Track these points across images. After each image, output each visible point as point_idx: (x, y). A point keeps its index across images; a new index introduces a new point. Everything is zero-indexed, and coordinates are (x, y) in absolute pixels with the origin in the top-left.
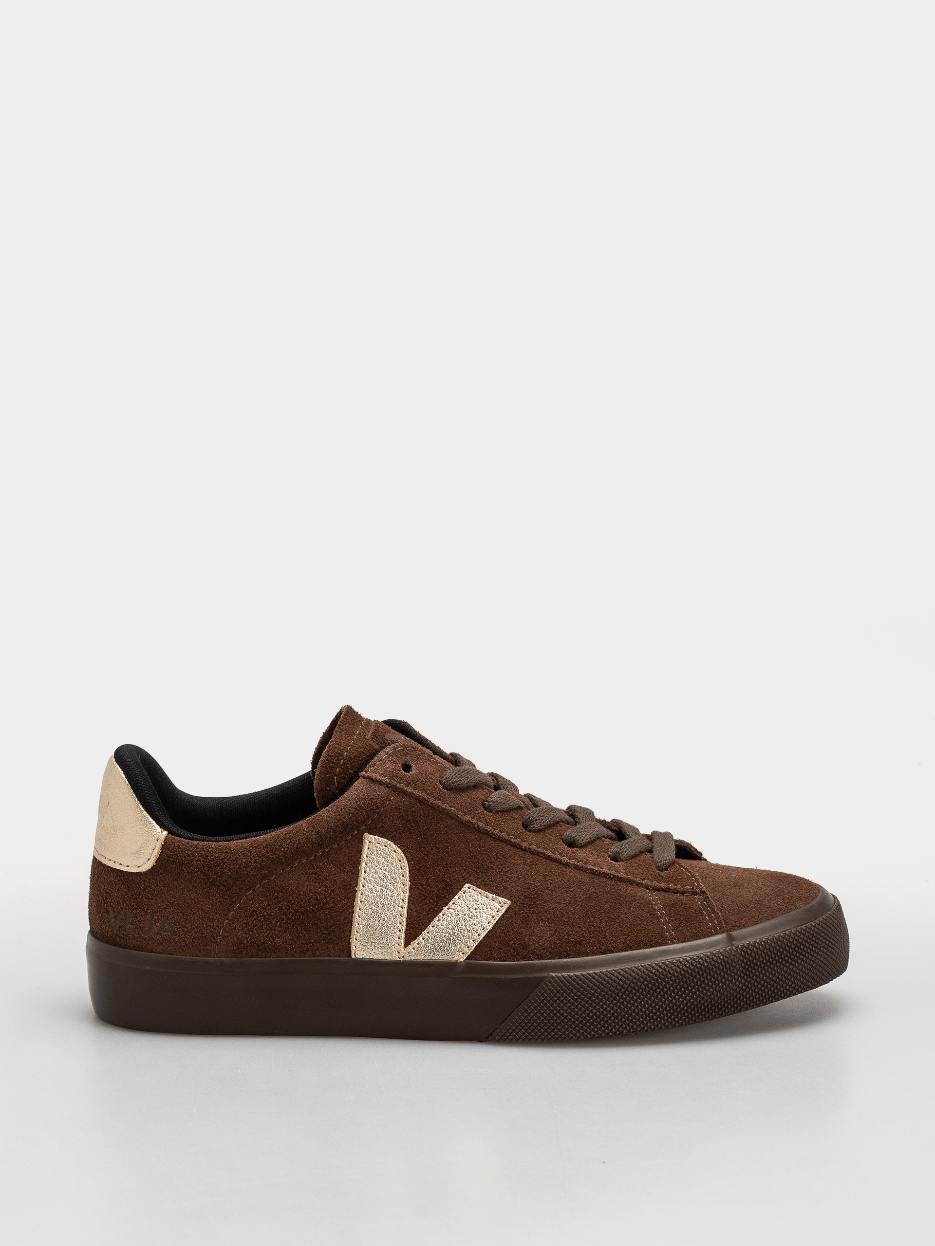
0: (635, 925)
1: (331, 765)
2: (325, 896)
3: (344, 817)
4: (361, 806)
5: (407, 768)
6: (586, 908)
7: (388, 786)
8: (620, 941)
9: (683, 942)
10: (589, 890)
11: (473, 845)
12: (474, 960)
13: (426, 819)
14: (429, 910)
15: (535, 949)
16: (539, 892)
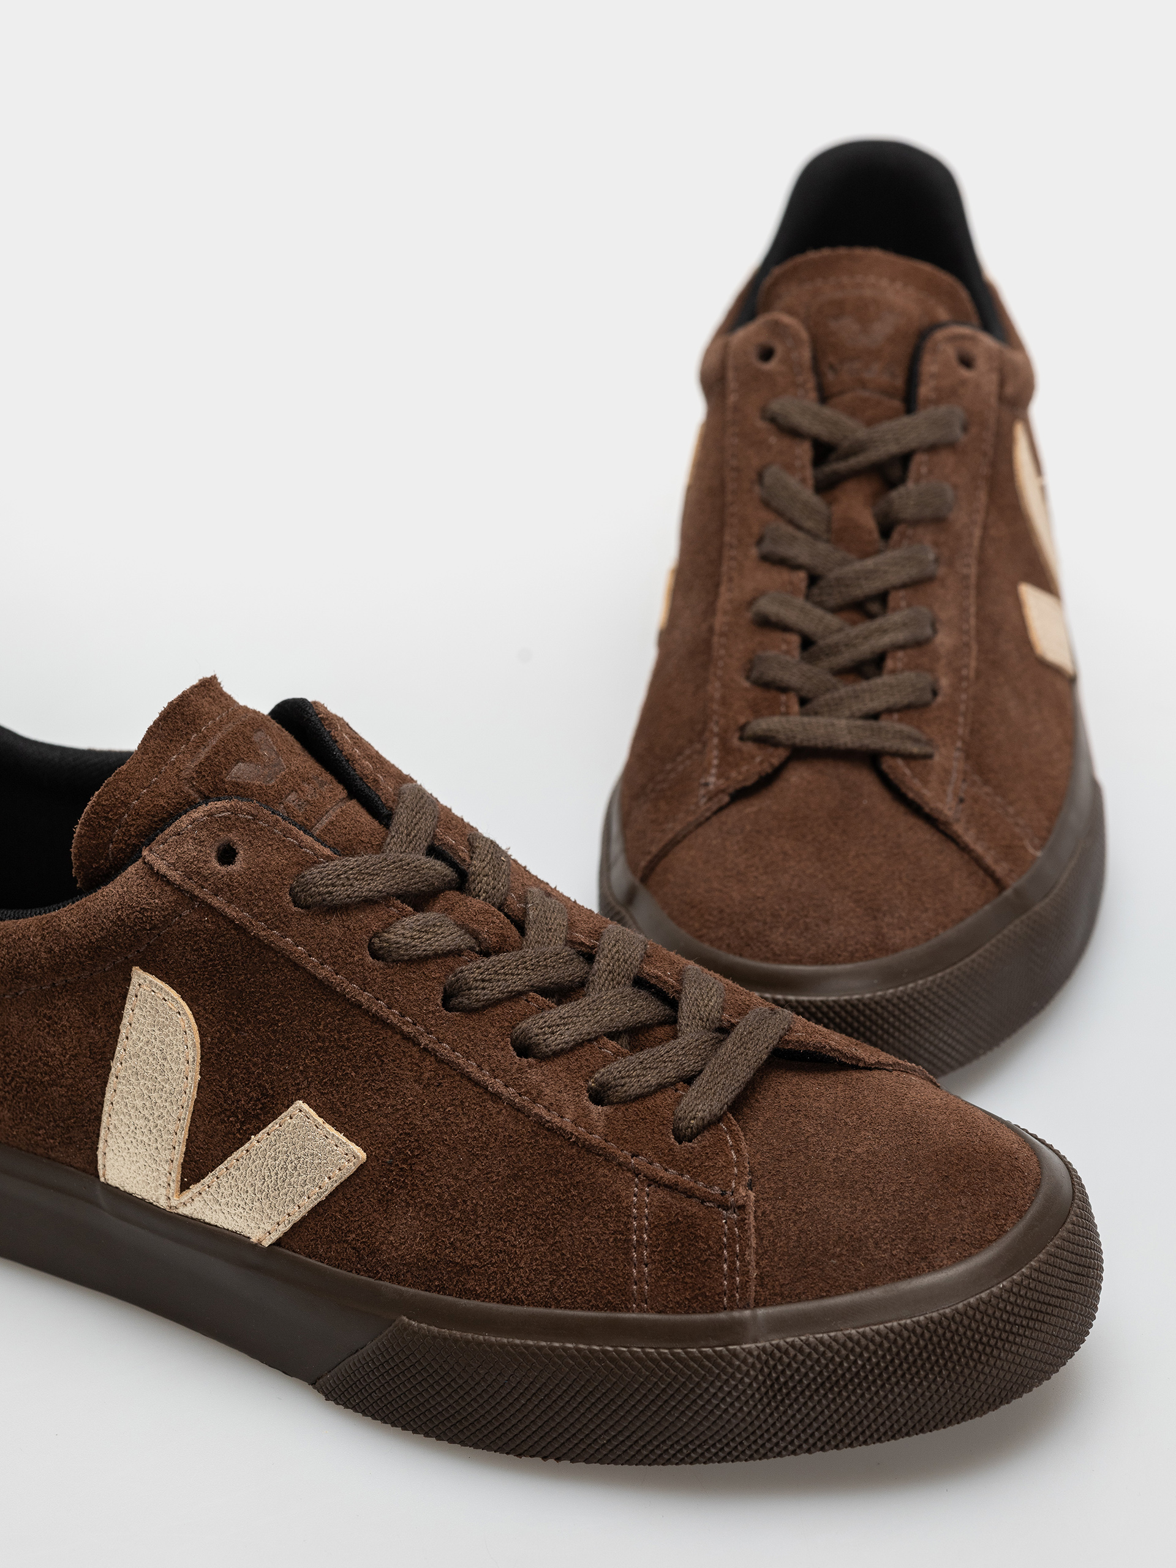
0: (579, 1255)
1: (104, 823)
2: (61, 1062)
3: (94, 934)
4: (123, 920)
5: (227, 855)
6: (502, 1197)
7: (178, 889)
8: (541, 1284)
9: (660, 1312)
10: (520, 1160)
11: (326, 1026)
12: (288, 1249)
13: (246, 962)
14: (226, 1135)
15: (389, 1259)
16: (426, 1146)
